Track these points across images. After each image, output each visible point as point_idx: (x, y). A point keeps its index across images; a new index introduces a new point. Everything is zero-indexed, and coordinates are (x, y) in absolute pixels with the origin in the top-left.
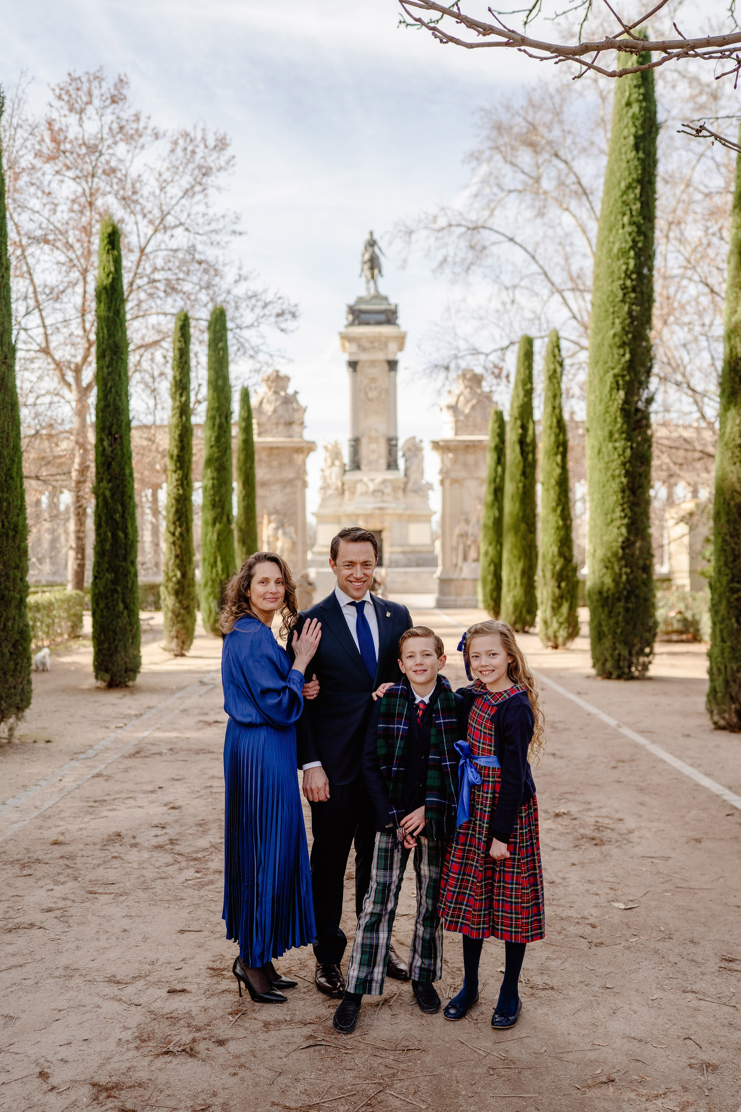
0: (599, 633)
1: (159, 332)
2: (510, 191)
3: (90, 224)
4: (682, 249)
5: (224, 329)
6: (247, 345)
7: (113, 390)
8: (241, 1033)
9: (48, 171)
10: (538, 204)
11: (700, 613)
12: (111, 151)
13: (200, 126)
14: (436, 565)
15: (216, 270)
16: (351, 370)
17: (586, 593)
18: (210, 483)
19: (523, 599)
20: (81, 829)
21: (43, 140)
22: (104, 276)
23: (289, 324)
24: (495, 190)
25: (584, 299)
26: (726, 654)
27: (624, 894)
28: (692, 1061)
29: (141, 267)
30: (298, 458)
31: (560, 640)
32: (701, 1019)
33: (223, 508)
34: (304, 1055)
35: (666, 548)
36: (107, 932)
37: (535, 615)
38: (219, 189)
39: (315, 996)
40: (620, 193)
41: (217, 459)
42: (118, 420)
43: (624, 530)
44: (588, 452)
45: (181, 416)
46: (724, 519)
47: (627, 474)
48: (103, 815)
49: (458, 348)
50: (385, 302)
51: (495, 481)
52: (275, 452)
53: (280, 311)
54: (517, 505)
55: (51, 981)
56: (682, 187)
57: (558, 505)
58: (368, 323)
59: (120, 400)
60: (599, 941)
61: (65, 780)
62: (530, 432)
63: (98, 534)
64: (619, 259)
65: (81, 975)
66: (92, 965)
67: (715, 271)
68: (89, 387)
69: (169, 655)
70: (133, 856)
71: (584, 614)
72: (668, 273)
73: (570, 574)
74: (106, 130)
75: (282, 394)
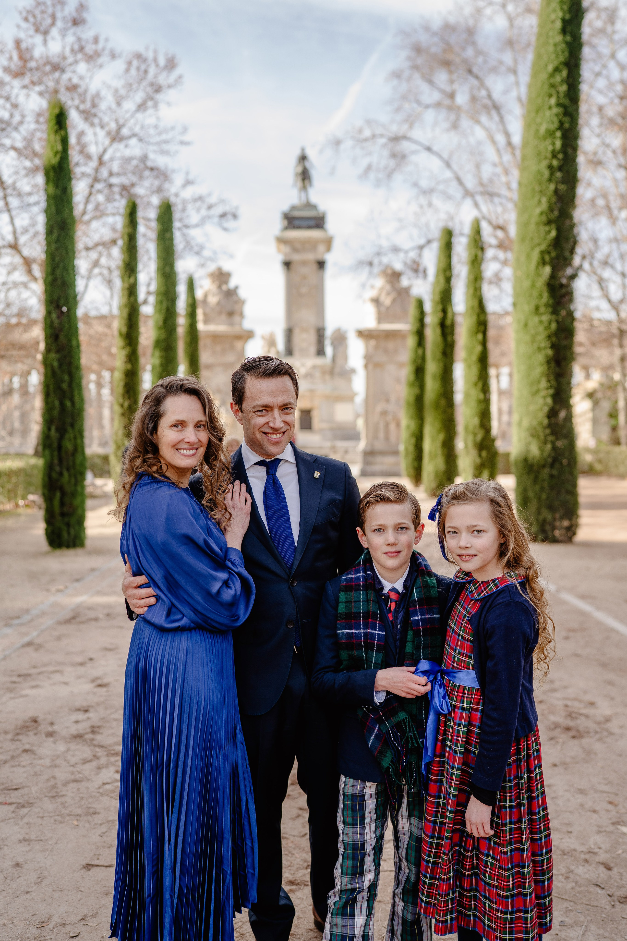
2: (427, 106)
6: (193, 243)
7: (61, 265)
9: (16, 86)
10: (452, 117)
12: (72, 69)
13: (152, 47)
14: (359, 439)
15: (166, 176)
16: (286, 267)
18: (158, 362)
19: (444, 467)
21: (11, 58)
22: (51, 155)
23: (230, 224)
24: (415, 105)
30: (238, 344)
38: (168, 104)
40: (547, 76)
41: (164, 341)
42: (65, 293)
43: (549, 400)
45: (130, 297)
47: (553, 346)
49: (380, 246)
50: (314, 210)
51: (416, 362)
52: (218, 339)
53: (223, 213)
54: (438, 382)
57: (478, 379)
58: (300, 228)
59: (68, 275)
62: (450, 315)
63: (46, 403)
64: (545, 140)
70: (47, 749)
74: (68, 49)
75: (225, 288)
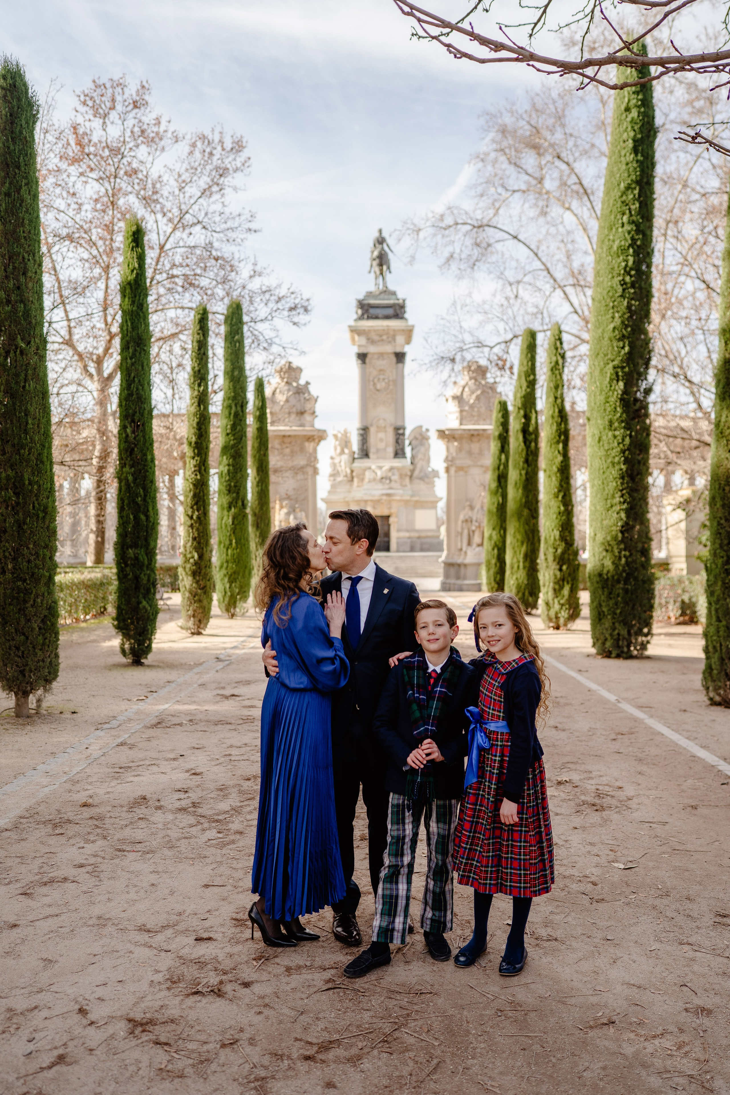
0: (599, 614)
1: (177, 325)
2: (514, 191)
3: (112, 223)
4: (679, 248)
5: (240, 322)
6: (261, 338)
7: (136, 380)
8: (265, 976)
9: (73, 173)
10: (541, 203)
11: (697, 596)
12: (132, 154)
13: (218, 130)
14: (442, 550)
15: (231, 266)
16: (360, 362)
17: (587, 575)
18: (225, 470)
19: (526, 582)
20: (108, 793)
21: (68, 144)
22: (128, 272)
23: (302, 318)
24: (500, 190)
25: (585, 295)
26: (721, 633)
27: (623, 855)
28: (688, 1006)
29: (161, 263)
30: (309, 446)
31: (562, 621)
32: (696, 968)
33: (238, 493)
34: (324, 997)
35: (664, 532)
36: (136, 886)
37: (537, 598)
38: (235, 189)
39: (333, 945)
40: (620, 194)
41: (233, 446)
42: (140, 408)
43: (623, 515)
44: (589, 440)
45: (199, 405)
46: (719, 504)
47: (626, 461)
48: (128, 780)
49: (463, 341)
50: (393, 297)
51: (499, 468)
52: (287, 440)
53: (293, 306)
54: (520, 491)
55: (85, 928)
56: (679, 187)
57: (559, 491)
58: (377, 318)
59: (143, 389)
60: (600, 897)
61: (91, 748)
62: (533, 421)
63: (121, 517)
64: (619, 257)
65: (113, 924)
66: (123, 915)
67: (711, 268)
68: (110, 377)
69: (186, 634)
70: (158, 817)
71: (585, 597)
72: (666, 270)
73: (571, 557)
74: (128, 133)
75: (295, 384)
